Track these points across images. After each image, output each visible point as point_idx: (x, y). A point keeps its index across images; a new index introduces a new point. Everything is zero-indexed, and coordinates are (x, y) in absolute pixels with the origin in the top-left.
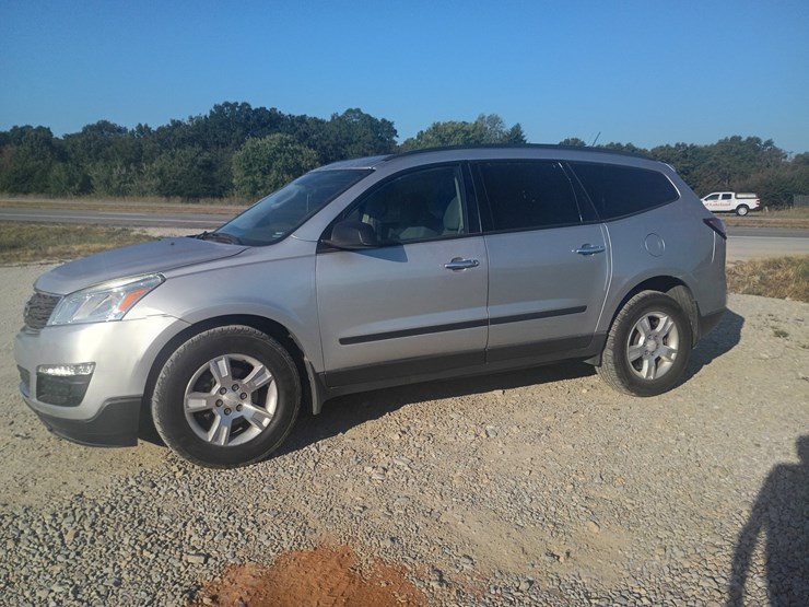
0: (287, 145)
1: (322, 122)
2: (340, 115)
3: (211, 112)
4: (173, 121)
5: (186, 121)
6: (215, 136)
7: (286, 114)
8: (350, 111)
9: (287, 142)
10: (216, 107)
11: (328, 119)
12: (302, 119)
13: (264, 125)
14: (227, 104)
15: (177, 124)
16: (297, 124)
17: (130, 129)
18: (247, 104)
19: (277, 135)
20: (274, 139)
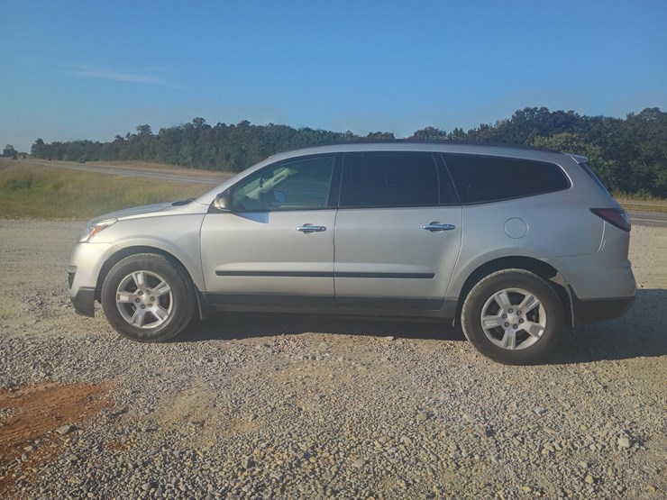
0: (571, 142)
1: (619, 121)
2: (635, 114)
3: (513, 116)
4: (482, 126)
5: (493, 125)
6: (515, 136)
7: (581, 115)
8: (647, 110)
9: (573, 140)
10: (517, 113)
11: (625, 119)
12: (597, 120)
13: (560, 126)
14: (527, 110)
15: (484, 128)
16: (591, 124)
17: (448, 133)
18: (546, 109)
19: (564, 135)
20: (560, 138)
